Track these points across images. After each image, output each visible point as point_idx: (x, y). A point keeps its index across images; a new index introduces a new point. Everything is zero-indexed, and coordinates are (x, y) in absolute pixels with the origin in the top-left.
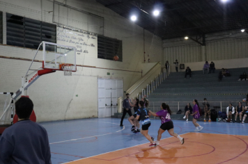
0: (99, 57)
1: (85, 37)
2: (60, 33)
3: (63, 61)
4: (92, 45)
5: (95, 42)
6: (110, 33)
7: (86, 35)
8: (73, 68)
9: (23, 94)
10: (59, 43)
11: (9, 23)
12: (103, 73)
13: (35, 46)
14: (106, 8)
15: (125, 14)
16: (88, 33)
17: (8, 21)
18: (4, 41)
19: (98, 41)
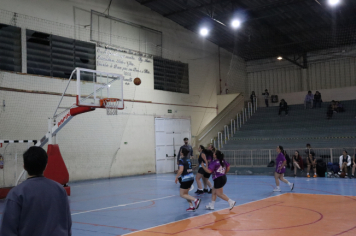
0: (156, 88)
1: (136, 61)
2: (101, 55)
3: (105, 95)
4: (146, 71)
5: (150, 67)
6: (171, 54)
7: (137, 58)
8: (120, 105)
9: (50, 142)
10: (100, 70)
11: (31, 44)
12: (162, 110)
13: (66, 75)
14: (165, 19)
15: (192, 26)
16: (140, 55)
17: (28, 41)
18: (24, 69)
19: (155, 65)
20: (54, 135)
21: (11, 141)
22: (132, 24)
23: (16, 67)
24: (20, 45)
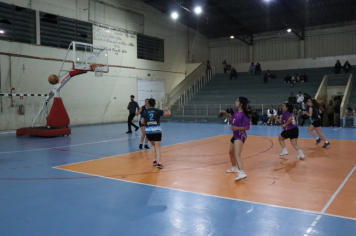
0: (139, 57)
1: (123, 36)
2: (97, 32)
3: (93, 61)
4: (131, 45)
5: (134, 41)
6: (150, 32)
7: (124, 34)
8: (105, 69)
9: (56, 96)
11: (44, 23)
12: (143, 74)
14: (146, 5)
15: (165, 11)
16: (127, 32)
17: (41, 20)
18: (38, 41)
19: (138, 40)
20: (58, 90)
21: (29, 95)
22: (120, 9)
23: (32, 40)
24: (35, 23)
